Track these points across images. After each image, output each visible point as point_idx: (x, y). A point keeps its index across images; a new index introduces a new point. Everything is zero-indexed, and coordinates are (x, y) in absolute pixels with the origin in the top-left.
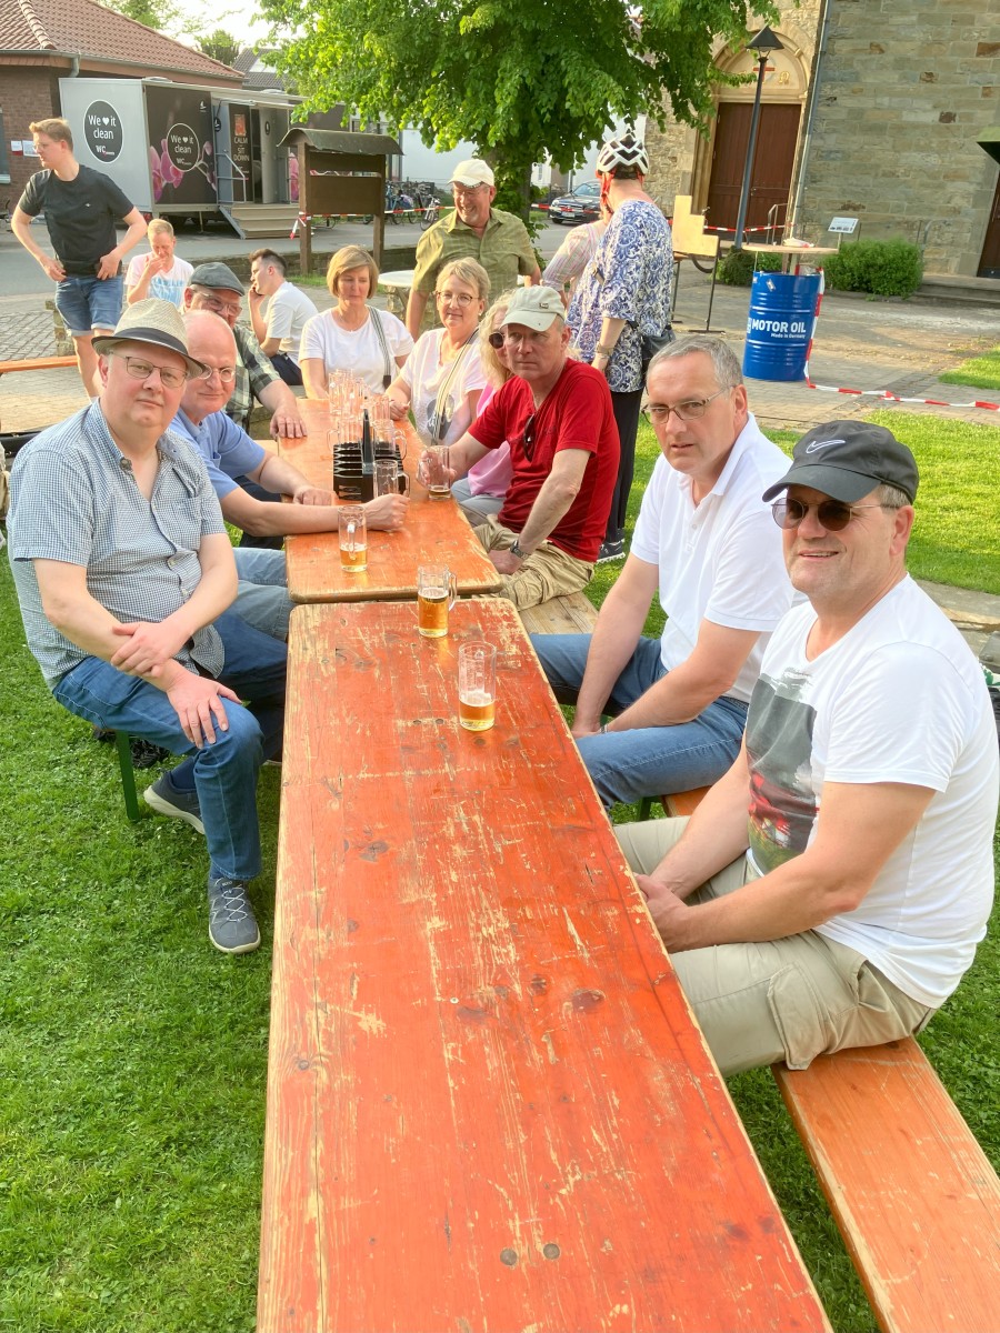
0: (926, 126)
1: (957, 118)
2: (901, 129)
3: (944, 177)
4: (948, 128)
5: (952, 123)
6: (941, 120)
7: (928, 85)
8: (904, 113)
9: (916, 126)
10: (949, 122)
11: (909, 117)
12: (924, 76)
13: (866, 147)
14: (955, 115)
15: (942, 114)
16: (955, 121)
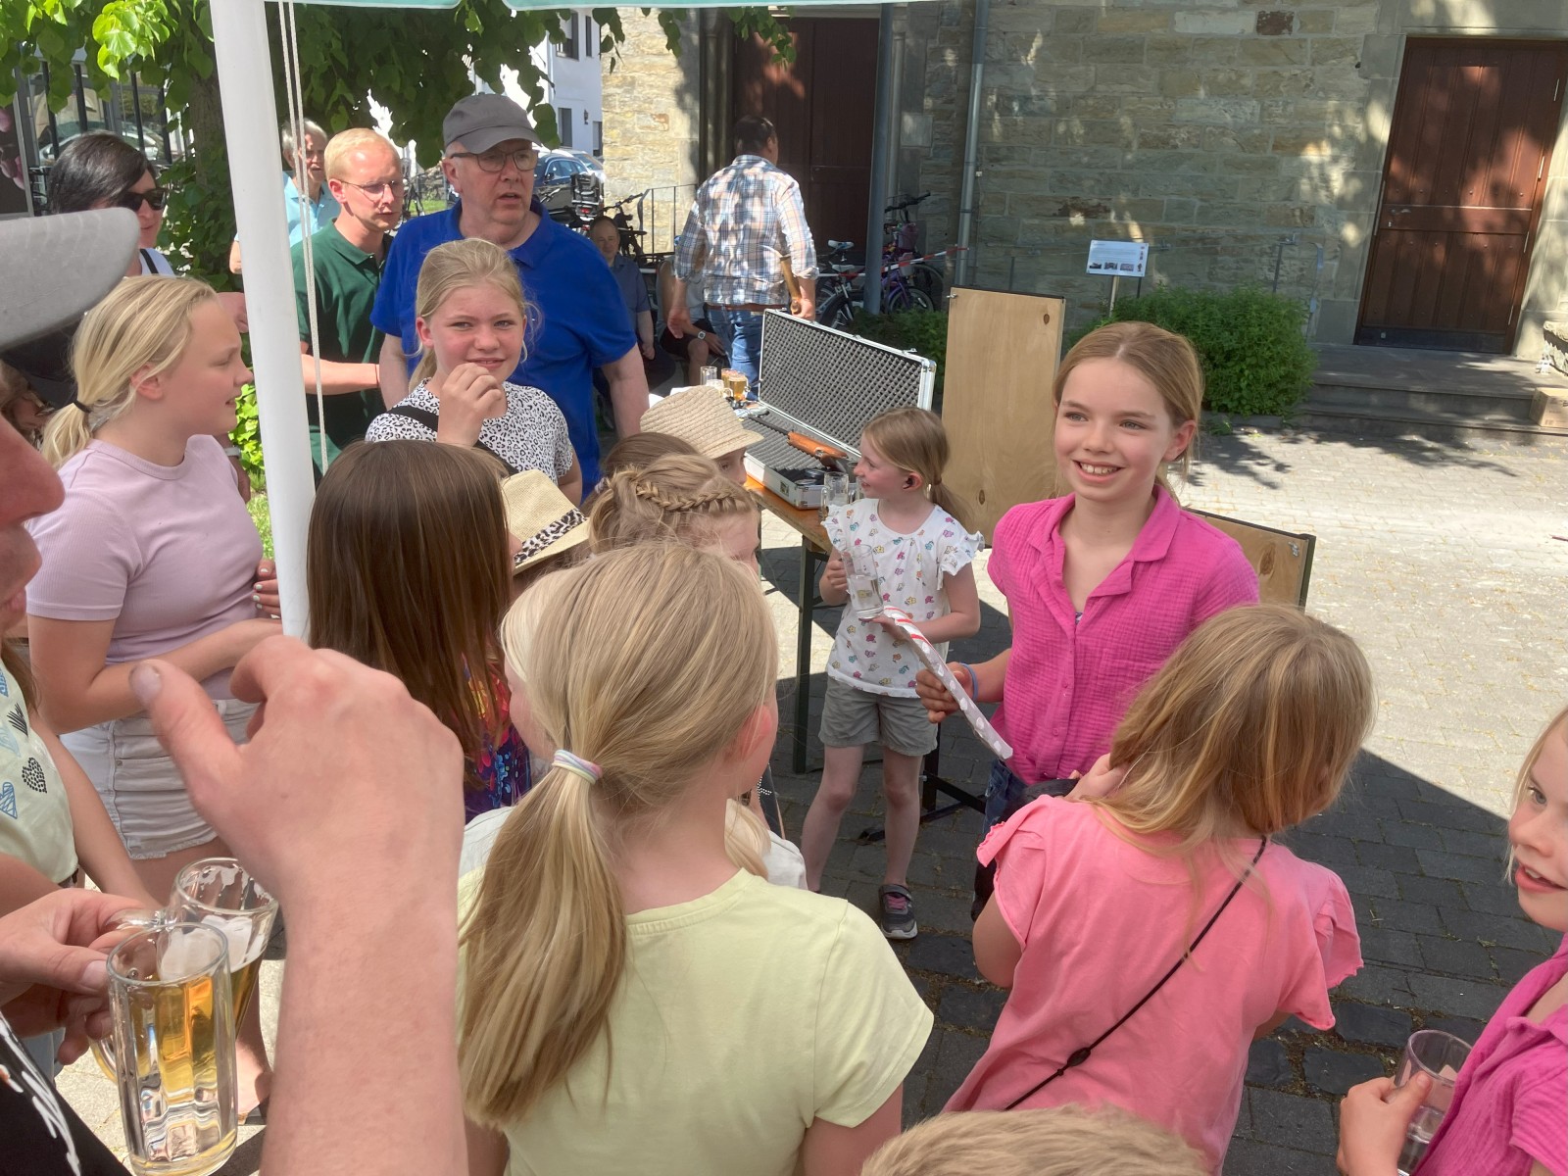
0: (1227, 40)
1: (1296, 25)
2: (1174, 50)
3: (1275, 147)
4: (1275, 45)
5: (1286, 36)
6: (1259, 29)
8: (1179, 16)
9: (1204, 42)
10: (1277, 32)
11: (1188, 25)
13: (1101, 87)
14: (1291, 18)
15: (1261, 15)
16: (1290, 30)
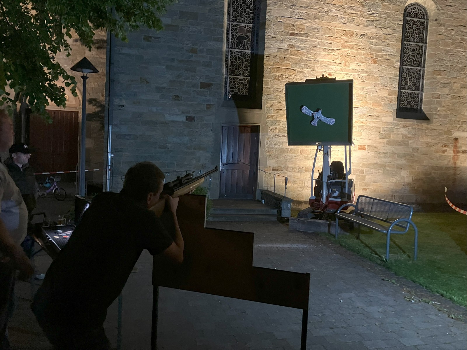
0: (180, 122)
2: (165, 124)
3: (194, 148)
4: (191, 124)
6: (187, 120)
7: (177, 101)
8: (166, 115)
9: (173, 122)
10: (192, 121)
11: (168, 118)
12: (174, 97)
13: (147, 132)
14: (194, 118)
15: (187, 117)
16: (194, 121)
